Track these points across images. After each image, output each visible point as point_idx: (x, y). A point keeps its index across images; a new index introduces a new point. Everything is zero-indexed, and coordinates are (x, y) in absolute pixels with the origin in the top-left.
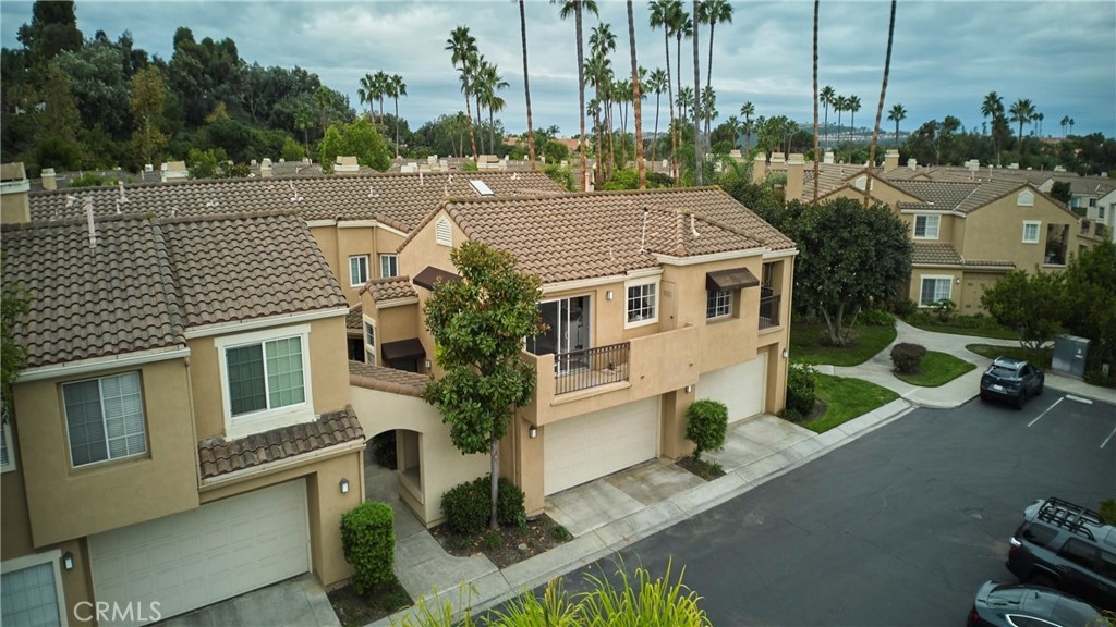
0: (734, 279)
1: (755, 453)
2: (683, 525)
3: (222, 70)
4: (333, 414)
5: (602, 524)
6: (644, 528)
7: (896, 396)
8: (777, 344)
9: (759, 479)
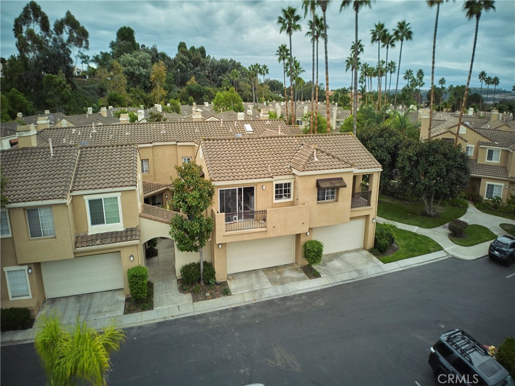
0: (331, 183)
1: (343, 268)
2: (285, 299)
3: (197, 61)
4: (131, 229)
5: (247, 291)
6: (267, 296)
7: (441, 249)
8: (369, 215)
9: (338, 282)
